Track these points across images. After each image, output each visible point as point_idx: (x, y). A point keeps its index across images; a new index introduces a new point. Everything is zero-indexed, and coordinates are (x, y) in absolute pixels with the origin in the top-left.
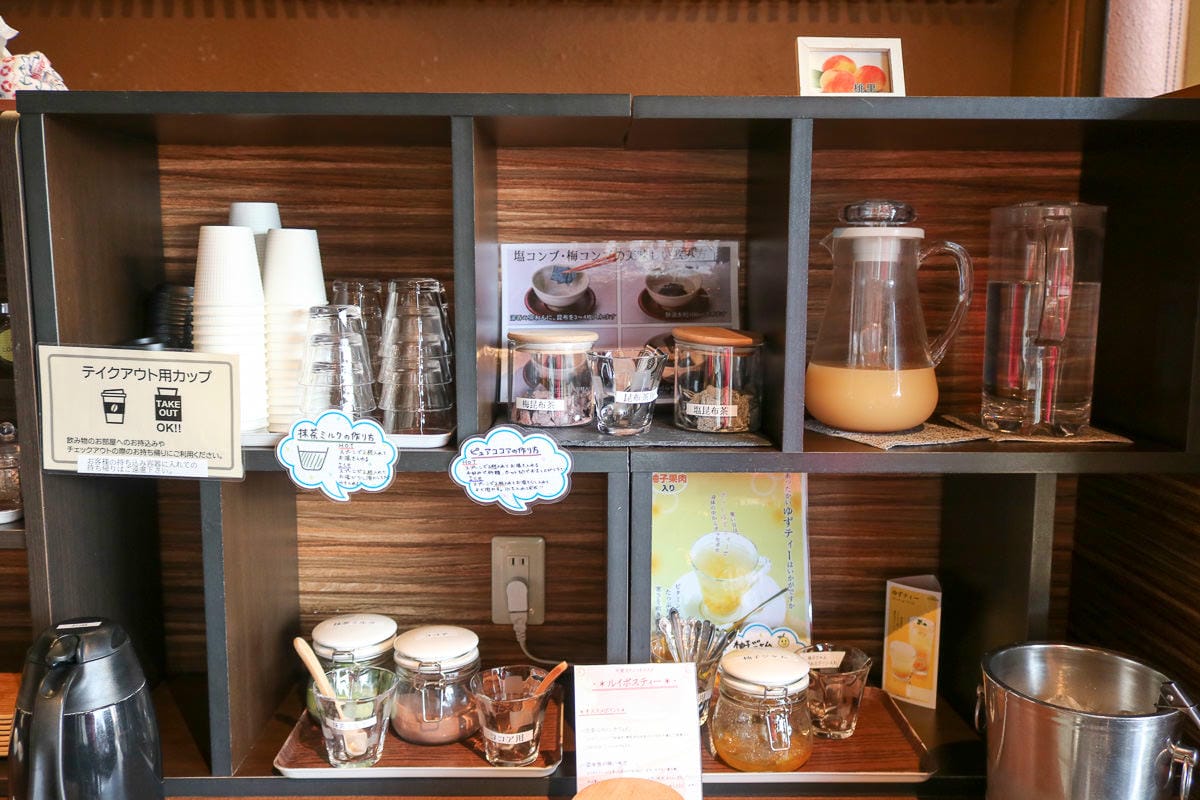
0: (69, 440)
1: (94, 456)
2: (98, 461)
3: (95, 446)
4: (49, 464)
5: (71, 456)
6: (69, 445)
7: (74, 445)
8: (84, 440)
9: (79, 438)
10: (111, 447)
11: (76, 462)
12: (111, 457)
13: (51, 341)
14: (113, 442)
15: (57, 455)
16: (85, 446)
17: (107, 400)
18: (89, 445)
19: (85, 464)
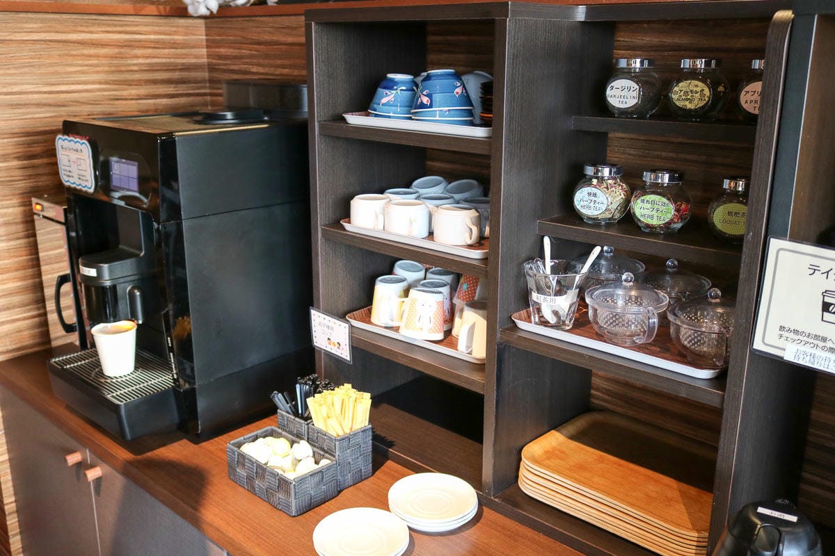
0: (782, 328)
1: (802, 348)
2: (805, 353)
3: (805, 339)
4: (758, 345)
5: (781, 343)
6: (781, 333)
7: (785, 334)
8: (796, 332)
9: (792, 329)
10: (821, 344)
11: (784, 350)
12: (818, 352)
13: (781, 235)
14: (824, 339)
15: (767, 339)
16: (796, 337)
17: (828, 300)
18: (801, 338)
19: (793, 353)
